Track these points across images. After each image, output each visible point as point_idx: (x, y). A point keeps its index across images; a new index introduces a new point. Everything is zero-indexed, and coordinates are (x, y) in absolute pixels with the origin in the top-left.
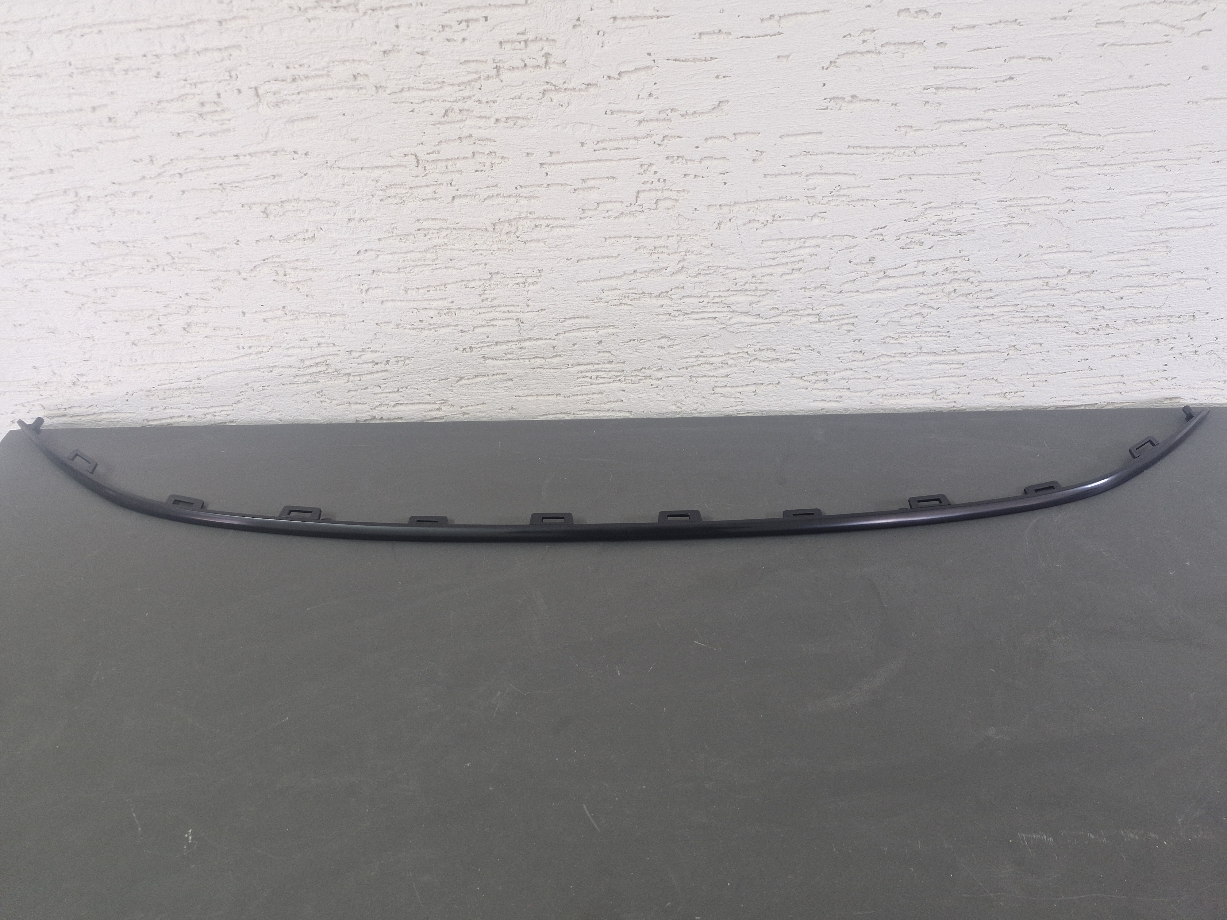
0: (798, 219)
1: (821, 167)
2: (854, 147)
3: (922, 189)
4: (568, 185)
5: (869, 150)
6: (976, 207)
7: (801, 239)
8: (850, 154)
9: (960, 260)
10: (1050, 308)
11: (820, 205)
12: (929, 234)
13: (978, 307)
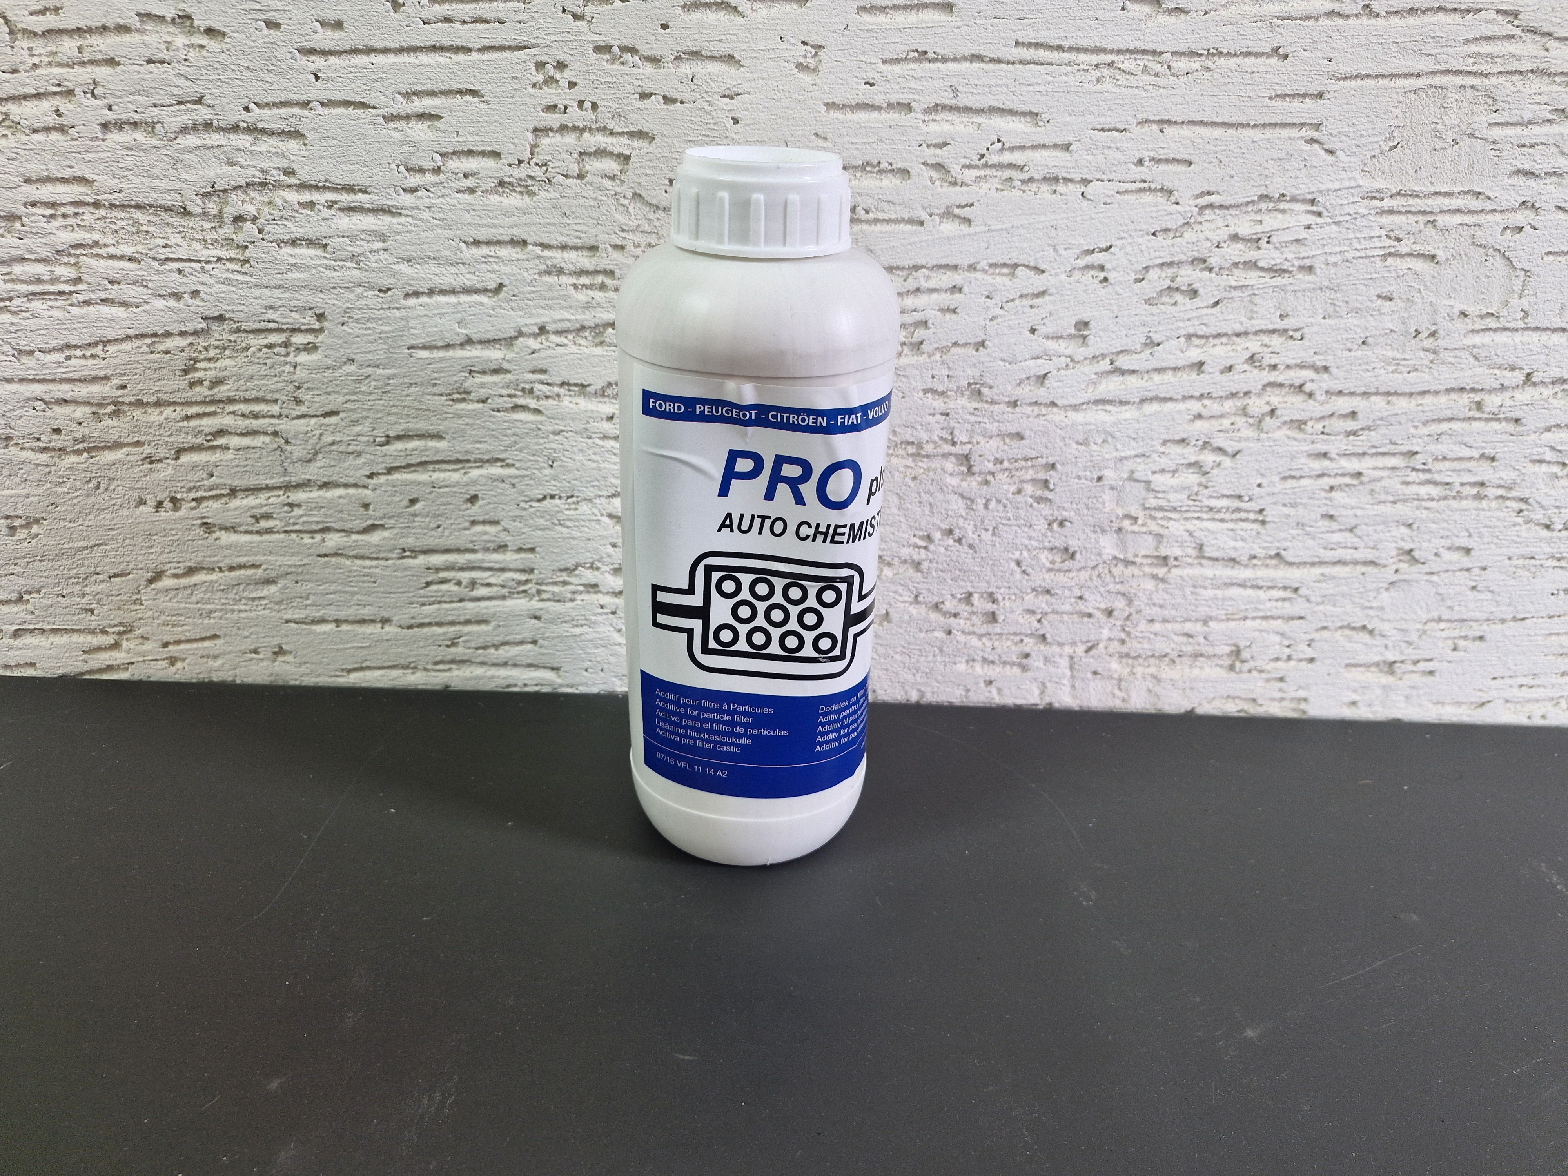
0: (911, 221)
1: (955, 90)
2: (1030, 45)
3: (1188, 158)
4: (369, 107)
5: (1066, 55)
6: (1314, 208)
7: (916, 268)
8: (1020, 62)
9: (1282, 339)
10: (1486, 464)
11: (958, 188)
12: (1210, 270)
13: (1325, 455)
